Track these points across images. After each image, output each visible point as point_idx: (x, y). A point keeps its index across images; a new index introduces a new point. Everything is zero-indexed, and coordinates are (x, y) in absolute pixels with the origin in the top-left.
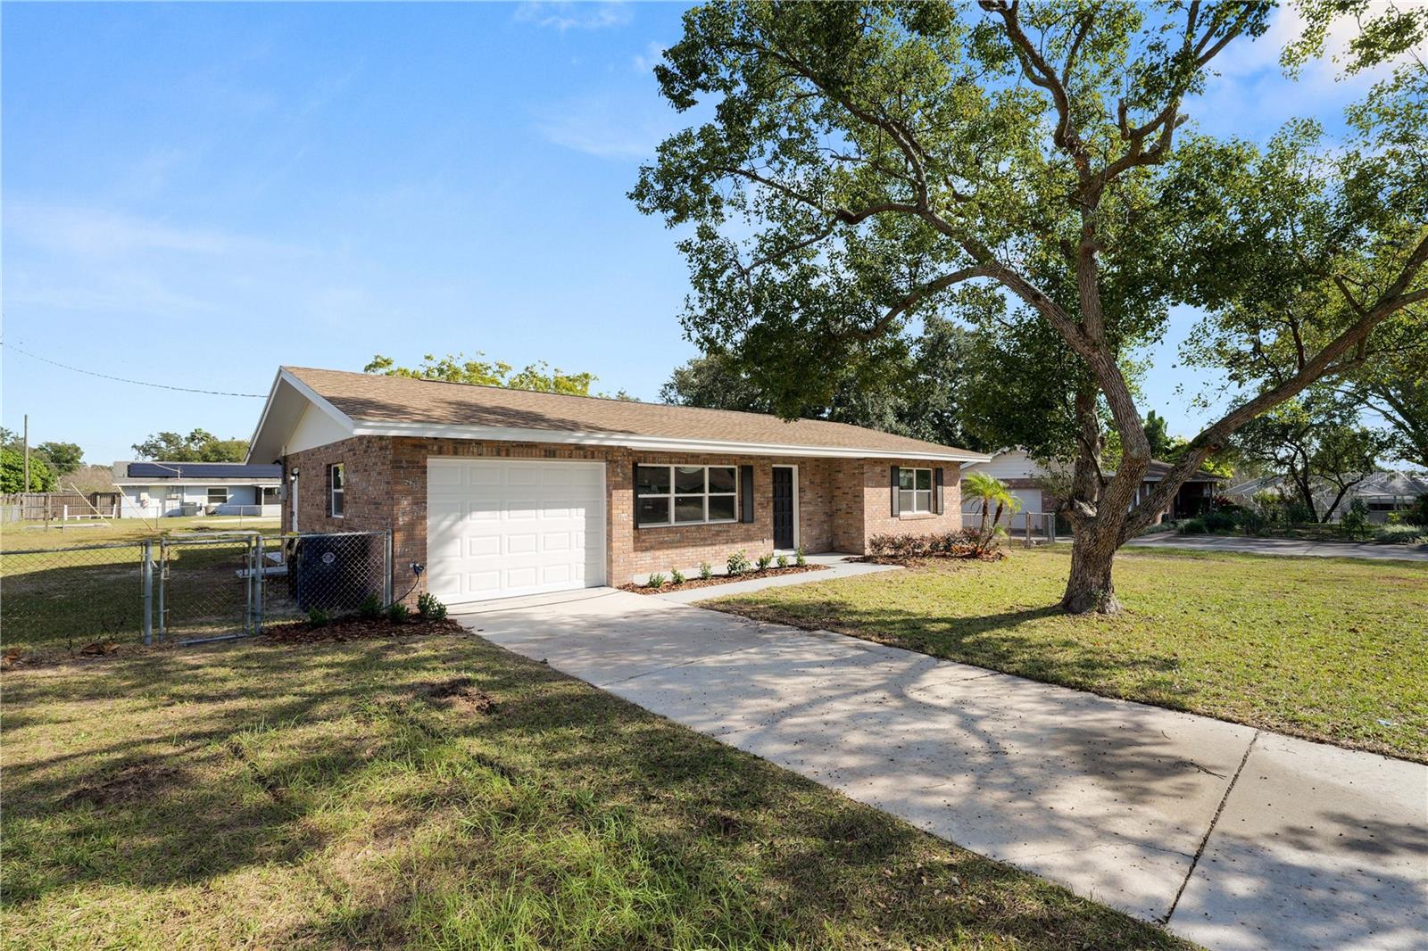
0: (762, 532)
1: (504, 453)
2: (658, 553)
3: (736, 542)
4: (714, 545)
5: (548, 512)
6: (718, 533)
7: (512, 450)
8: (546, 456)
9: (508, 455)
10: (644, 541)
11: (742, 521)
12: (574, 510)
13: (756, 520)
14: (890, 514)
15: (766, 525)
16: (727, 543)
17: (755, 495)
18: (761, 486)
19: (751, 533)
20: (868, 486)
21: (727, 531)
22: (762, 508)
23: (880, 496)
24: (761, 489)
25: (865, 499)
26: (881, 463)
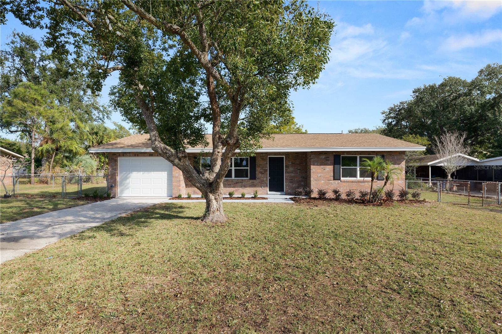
0: (261, 184)
1: (137, 155)
3: (246, 187)
4: (234, 187)
5: (154, 172)
6: (237, 183)
7: (139, 154)
8: (149, 156)
9: (138, 156)
11: (251, 179)
12: (163, 172)
13: (258, 179)
14: (333, 179)
15: (264, 181)
16: (241, 187)
17: (257, 169)
18: (261, 165)
19: (254, 184)
20: (314, 165)
21: (242, 182)
22: (261, 174)
23: (324, 170)
24: (260, 166)
25: (311, 171)
26: (325, 153)
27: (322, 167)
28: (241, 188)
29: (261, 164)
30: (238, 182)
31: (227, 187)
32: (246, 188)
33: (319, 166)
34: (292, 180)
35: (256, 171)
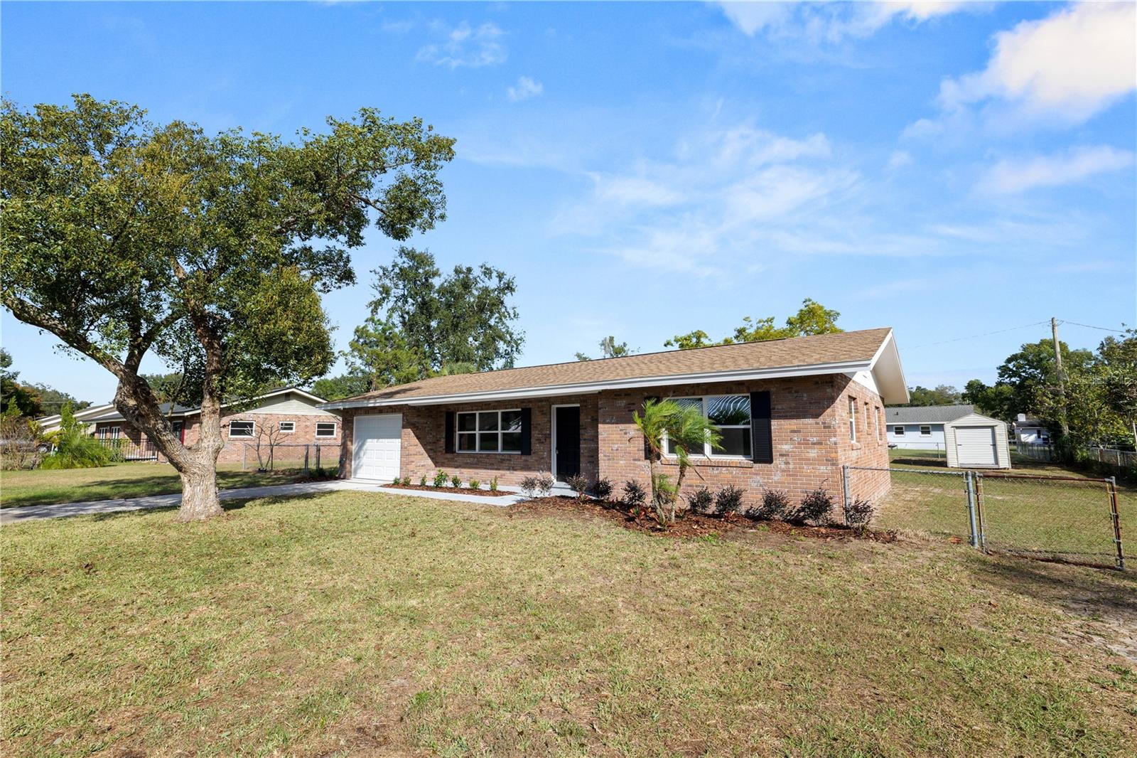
0: (539, 464)
2: (463, 470)
3: (516, 470)
4: (499, 469)
6: (502, 461)
10: (456, 461)
11: (523, 453)
13: (534, 453)
14: (643, 456)
15: (543, 458)
16: (509, 469)
17: (533, 432)
18: (540, 424)
19: (529, 463)
20: (604, 423)
21: (510, 460)
22: (539, 443)
23: (626, 433)
24: (538, 427)
25: (600, 437)
26: (626, 395)
27: (621, 426)
28: (508, 472)
29: (540, 422)
30: (504, 460)
31: (488, 469)
32: (515, 472)
33: (614, 425)
34: (593, 456)
35: (530, 438)
